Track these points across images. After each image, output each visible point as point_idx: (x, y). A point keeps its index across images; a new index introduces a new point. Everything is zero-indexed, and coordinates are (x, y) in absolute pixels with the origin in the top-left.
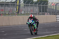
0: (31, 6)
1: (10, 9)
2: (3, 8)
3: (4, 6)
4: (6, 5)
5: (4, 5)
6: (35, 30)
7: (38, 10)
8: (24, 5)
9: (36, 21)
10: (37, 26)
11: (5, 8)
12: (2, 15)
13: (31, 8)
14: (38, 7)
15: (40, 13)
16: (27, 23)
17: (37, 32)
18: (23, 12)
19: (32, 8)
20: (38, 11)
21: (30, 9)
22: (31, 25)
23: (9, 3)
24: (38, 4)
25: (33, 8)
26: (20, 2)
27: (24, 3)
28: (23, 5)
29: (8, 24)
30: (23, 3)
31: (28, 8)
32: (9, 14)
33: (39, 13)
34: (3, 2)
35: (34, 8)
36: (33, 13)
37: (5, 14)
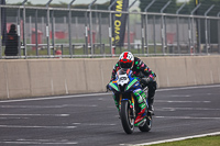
0: (167, 20)
1: (89, 32)
2: (63, 27)
3: (68, 21)
4: (75, 14)
5: (67, 16)
6: (142, 115)
7: (195, 35)
8: (143, 16)
9: (147, 79)
10: (150, 100)
11: (72, 25)
12: (58, 53)
13: (168, 26)
14: (194, 25)
15: (202, 46)
16: (108, 87)
17: (148, 122)
18: (139, 42)
19: (171, 28)
20: (195, 38)
21: (163, 30)
22: (123, 94)
23: (86, 7)
24: (196, 13)
25: (175, 26)
26: (126, 5)
27: (142, 7)
28: (139, 16)
29: (84, 89)
30: (139, 10)
31: (157, 26)
32: (85, 50)
33: (198, 45)
34: (64, 5)
35: (181, 26)
36: (175, 44)
37: (72, 51)
